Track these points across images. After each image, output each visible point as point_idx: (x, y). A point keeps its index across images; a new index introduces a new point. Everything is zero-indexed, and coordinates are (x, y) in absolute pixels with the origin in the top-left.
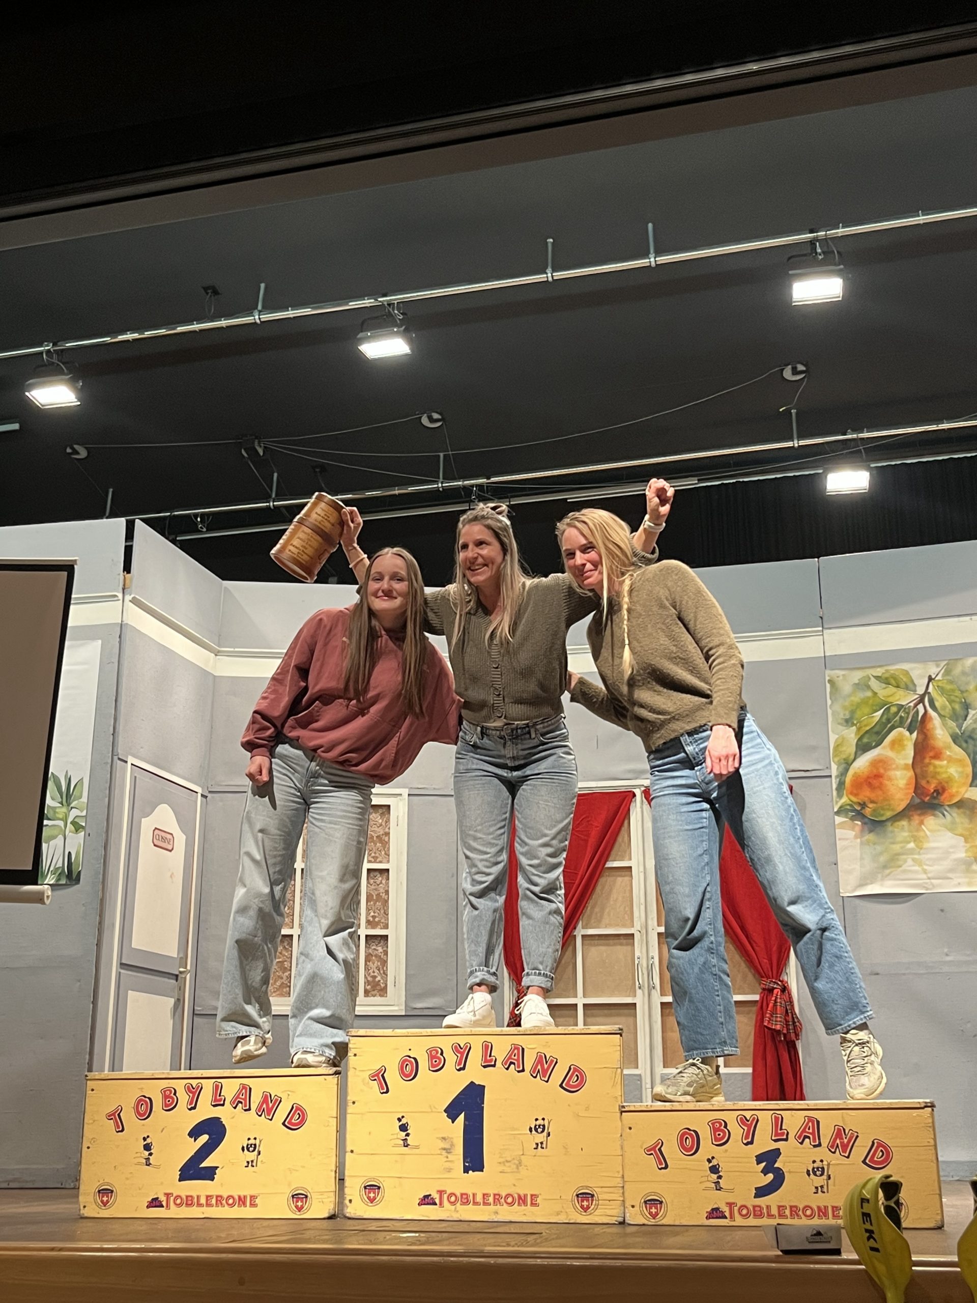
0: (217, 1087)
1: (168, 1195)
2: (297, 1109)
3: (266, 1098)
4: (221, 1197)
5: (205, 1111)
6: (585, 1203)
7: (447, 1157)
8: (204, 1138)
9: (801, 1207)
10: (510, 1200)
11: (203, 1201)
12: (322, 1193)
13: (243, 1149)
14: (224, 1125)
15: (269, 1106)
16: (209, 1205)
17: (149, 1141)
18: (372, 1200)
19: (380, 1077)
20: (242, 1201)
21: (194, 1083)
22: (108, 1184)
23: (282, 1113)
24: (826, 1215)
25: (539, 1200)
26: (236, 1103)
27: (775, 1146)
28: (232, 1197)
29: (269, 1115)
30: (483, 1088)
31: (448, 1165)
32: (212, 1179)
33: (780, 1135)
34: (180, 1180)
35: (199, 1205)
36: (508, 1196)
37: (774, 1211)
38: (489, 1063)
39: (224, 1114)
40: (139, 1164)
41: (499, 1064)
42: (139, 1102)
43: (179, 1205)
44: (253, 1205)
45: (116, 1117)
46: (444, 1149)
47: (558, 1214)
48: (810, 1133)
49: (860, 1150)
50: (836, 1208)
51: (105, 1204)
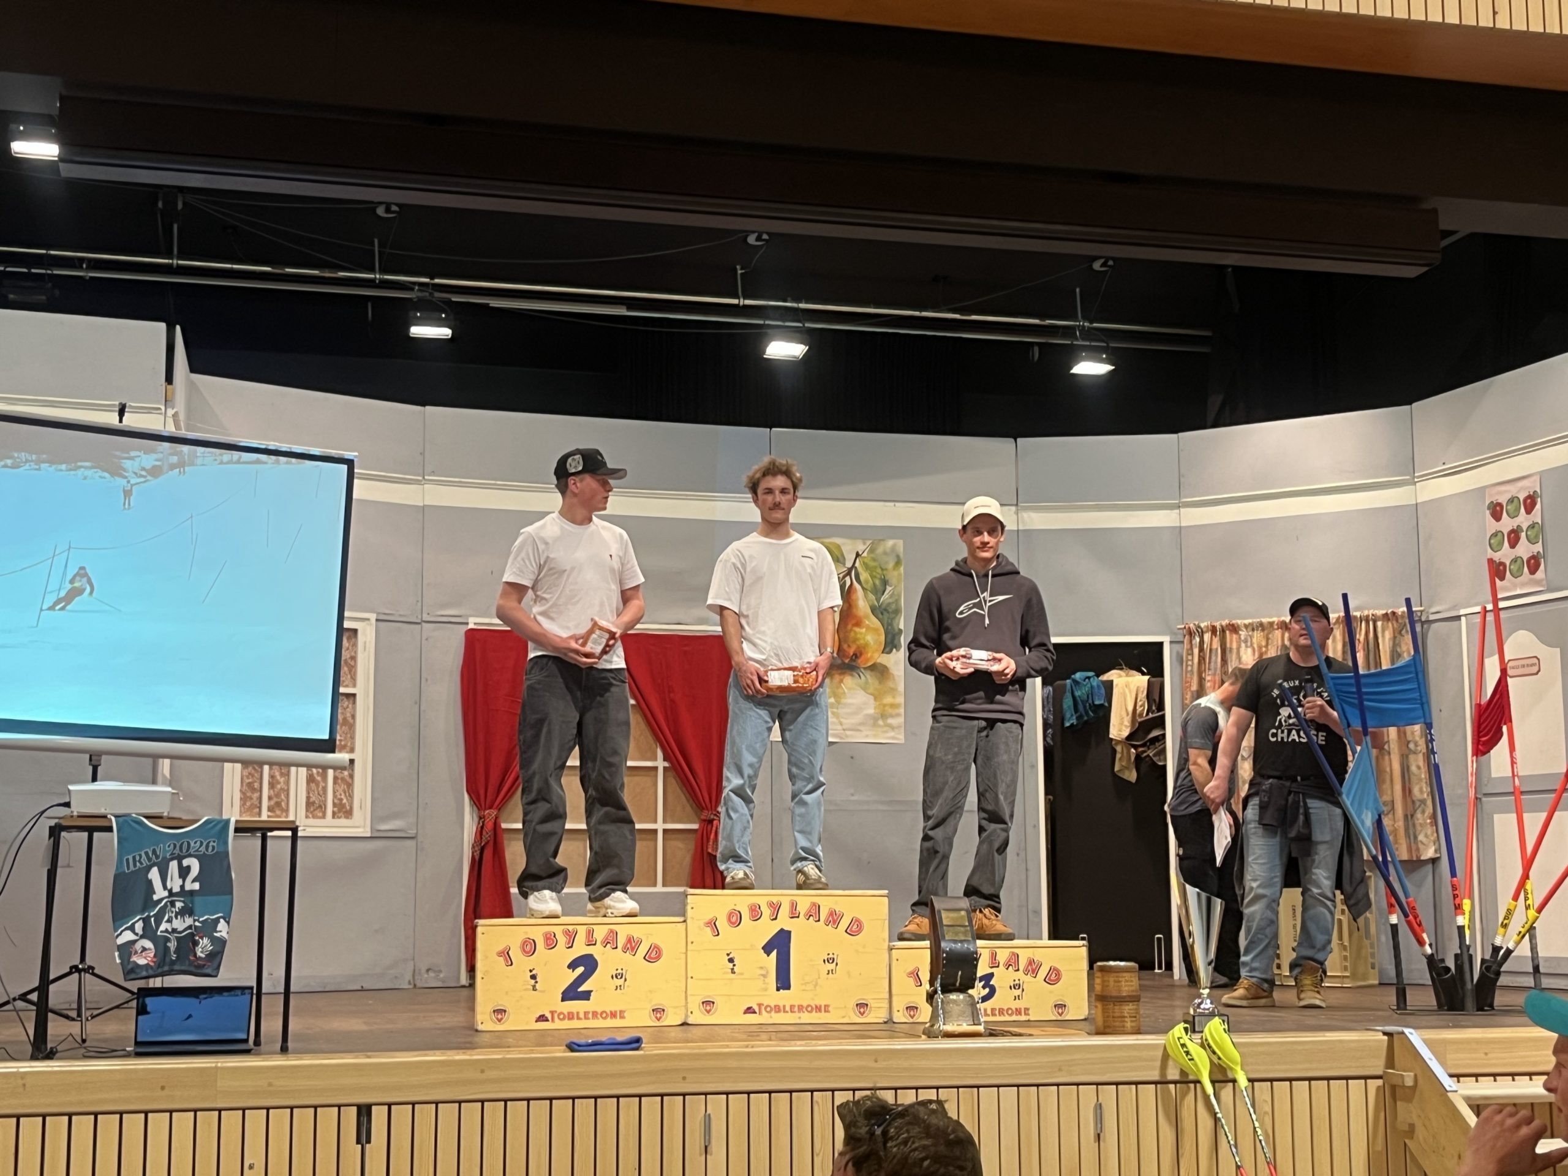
0: (589, 931)
1: (552, 1013)
2: (655, 947)
3: (630, 940)
4: (596, 1012)
5: (580, 949)
6: (862, 1010)
7: (764, 981)
8: (581, 970)
9: (1005, 1009)
10: (809, 1009)
11: (582, 1015)
12: (674, 1008)
13: (612, 977)
14: (596, 960)
15: (632, 945)
16: (586, 1018)
17: (534, 972)
18: (708, 1012)
19: (712, 924)
20: (613, 1015)
21: (571, 928)
22: (502, 1005)
23: (642, 950)
24: (1020, 1014)
25: (830, 1009)
26: (605, 943)
27: (990, 971)
28: (605, 1012)
29: (632, 950)
30: (789, 933)
31: (764, 986)
32: (589, 999)
33: (994, 964)
34: (563, 1000)
35: (579, 1018)
36: (808, 1006)
37: (989, 1012)
38: (794, 915)
39: (596, 951)
40: (526, 990)
41: (801, 916)
42: (525, 943)
43: (564, 1019)
44: (622, 1017)
45: (506, 954)
46: (762, 975)
47: (844, 1017)
48: (1013, 962)
49: (1043, 973)
50: (1026, 1009)
51: (500, 1020)
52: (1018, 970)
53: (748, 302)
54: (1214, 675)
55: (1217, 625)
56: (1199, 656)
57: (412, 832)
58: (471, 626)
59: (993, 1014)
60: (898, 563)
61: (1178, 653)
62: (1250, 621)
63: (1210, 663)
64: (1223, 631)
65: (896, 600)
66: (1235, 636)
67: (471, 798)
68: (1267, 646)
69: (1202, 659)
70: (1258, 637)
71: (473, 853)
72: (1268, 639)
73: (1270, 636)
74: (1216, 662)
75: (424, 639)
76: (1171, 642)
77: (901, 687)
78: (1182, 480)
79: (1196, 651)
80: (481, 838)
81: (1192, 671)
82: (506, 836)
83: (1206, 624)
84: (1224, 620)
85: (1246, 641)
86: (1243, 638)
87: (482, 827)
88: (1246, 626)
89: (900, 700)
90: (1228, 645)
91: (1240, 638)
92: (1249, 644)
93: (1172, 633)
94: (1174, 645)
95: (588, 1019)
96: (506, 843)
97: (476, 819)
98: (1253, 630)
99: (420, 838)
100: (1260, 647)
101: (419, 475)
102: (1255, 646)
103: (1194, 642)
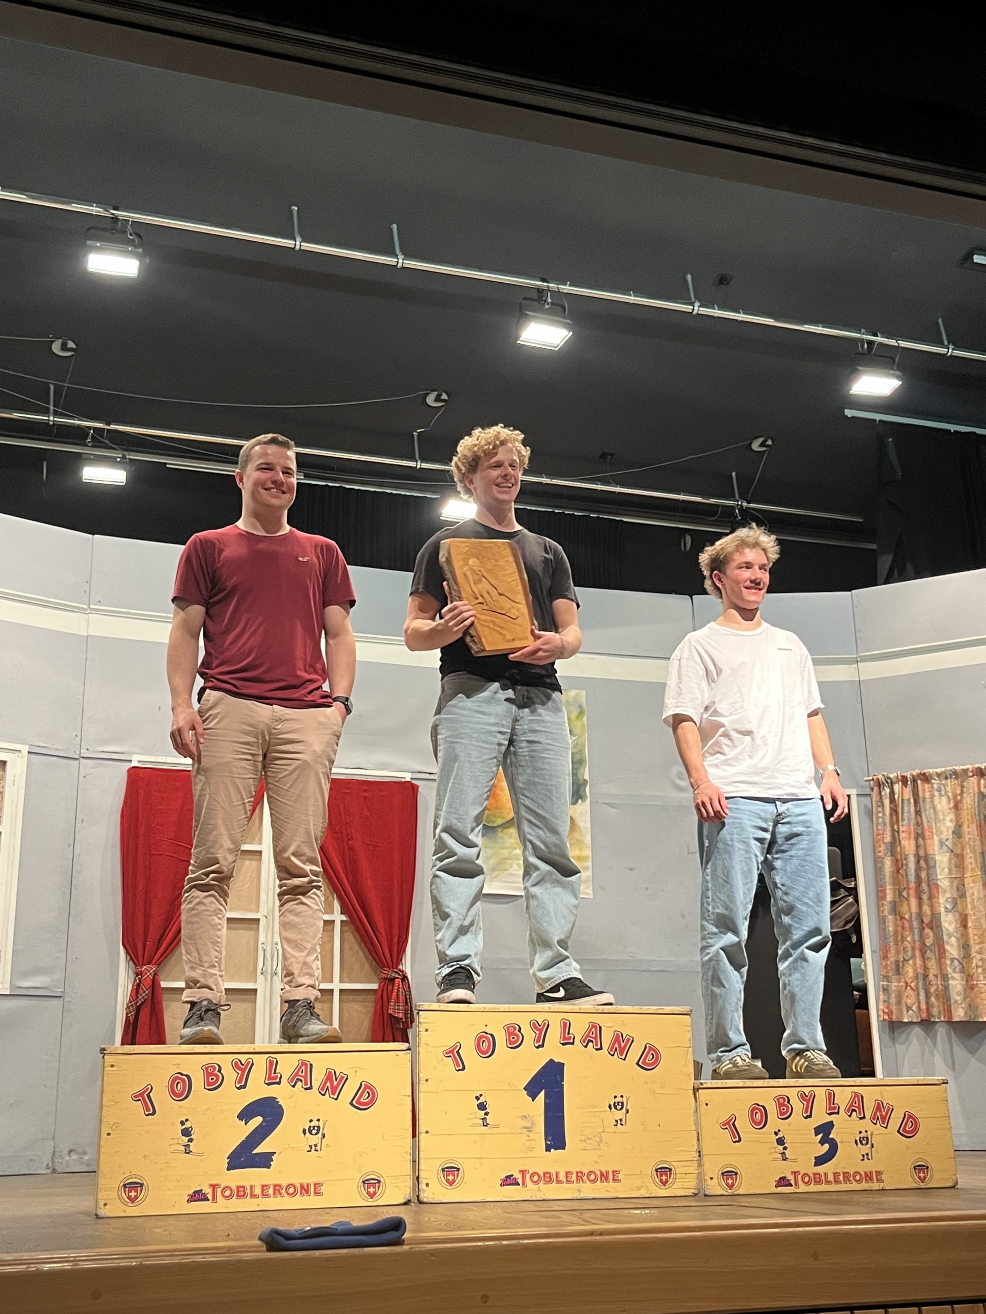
0: (271, 1063)
1: (214, 1187)
2: (366, 1087)
3: (329, 1077)
4: (280, 1186)
5: (257, 1090)
6: (664, 1178)
7: (529, 1136)
8: (257, 1121)
9: (852, 1173)
10: (592, 1177)
11: (258, 1191)
12: (396, 1177)
13: (304, 1132)
14: (281, 1105)
15: (333, 1083)
16: (265, 1195)
17: (188, 1125)
18: (451, 1183)
19: (454, 1053)
20: (305, 1190)
21: (243, 1058)
22: (136, 1176)
23: (349, 1091)
25: (620, 1176)
26: (295, 1081)
27: (829, 1119)
28: (293, 1186)
29: (333, 1093)
30: (561, 1066)
31: (528, 1143)
32: (268, 1167)
33: (833, 1110)
34: (228, 1169)
35: (253, 1196)
36: (590, 1173)
38: (567, 1041)
39: (281, 1093)
40: (176, 1151)
41: (577, 1041)
42: (175, 1080)
43: (230, 1197)
44: (318, 1193)
45: (144, 1097)
46: (526, 1128)
47: (639, 1188)
48: (856, 1106)
49: (895, 1121)
50: (879, 1173)
51: (133, 1200)
52: (864, 1118)
53: (425, 465)
54: (909, 825)
55: (908, 775)
56: (891, 808)
57: (58, 991)
58: (135, 764)
59: (837, 1182)
60: (581, 713)
61: (865, 806)
62: (943, 769)
63: (903, 813)
64: (914, 781)
65: (580, 751)
66: (926, 785)
67: (128, 953)
68: (962, 792)
69: (894, 811)
70: (951, 785)
71: (127, 1014)
72: (962, 787)
73: (965, 784)
74: (909, 812)
75: (82, 775)
76: (857, 795)
77: (588, 839)
78: (858, 635)
79: (887, 802)
80: (138, 997)
81: (885, 824)
82: (165, 997)
83: (895, 774)
84: (914, 770)
85: (939, 790)
86: (936, 786)
87: (138, 985)
88: (938, 775)
89: (588, 852)
90: (921, 794)
91: (933, 787)
92: (943, 793)
93: (858, 786)
94: (862, 799)
95: (268, 1196)
96: (164, 1003)
97: (132, 976)
98: (946, 778)
99: (67, 999)
100: (955, 796)
101: (84, 604)
102: (950, 794)
103: (883, 793)
